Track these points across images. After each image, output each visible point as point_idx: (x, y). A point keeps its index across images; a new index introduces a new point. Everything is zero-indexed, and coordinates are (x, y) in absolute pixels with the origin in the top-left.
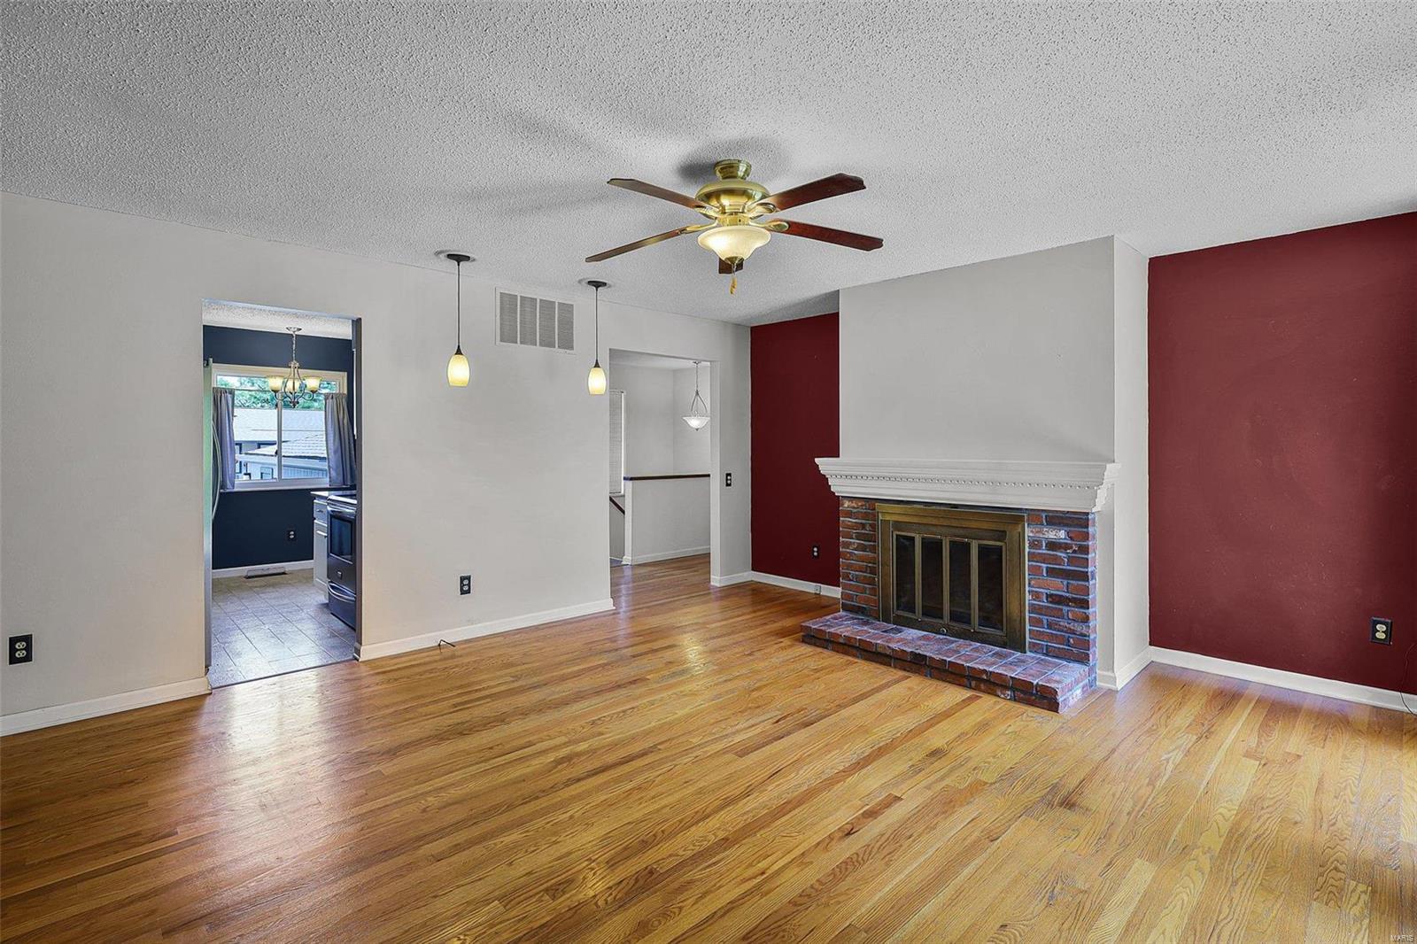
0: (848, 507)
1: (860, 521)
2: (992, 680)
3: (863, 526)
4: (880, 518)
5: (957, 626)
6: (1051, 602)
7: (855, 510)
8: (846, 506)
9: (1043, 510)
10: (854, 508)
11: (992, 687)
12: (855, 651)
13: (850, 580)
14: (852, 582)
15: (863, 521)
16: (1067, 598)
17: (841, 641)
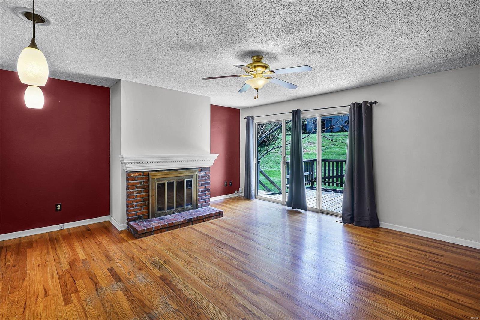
0: (133, 176)
1: (139, 181)
2: (210, 216)
3: (141, 183)
4: (151, 178)
5: (179, 209)
6: (202, 192)
7: (137, 177)
8: (132, 175)
9: (201, 168)
10: (136, 176)
11: (209, 218)
12: (165, 229)
13: (134, 207)
14: (135, 208)
15: (141, 181)
16: (206, 190)
17: (160, 228)
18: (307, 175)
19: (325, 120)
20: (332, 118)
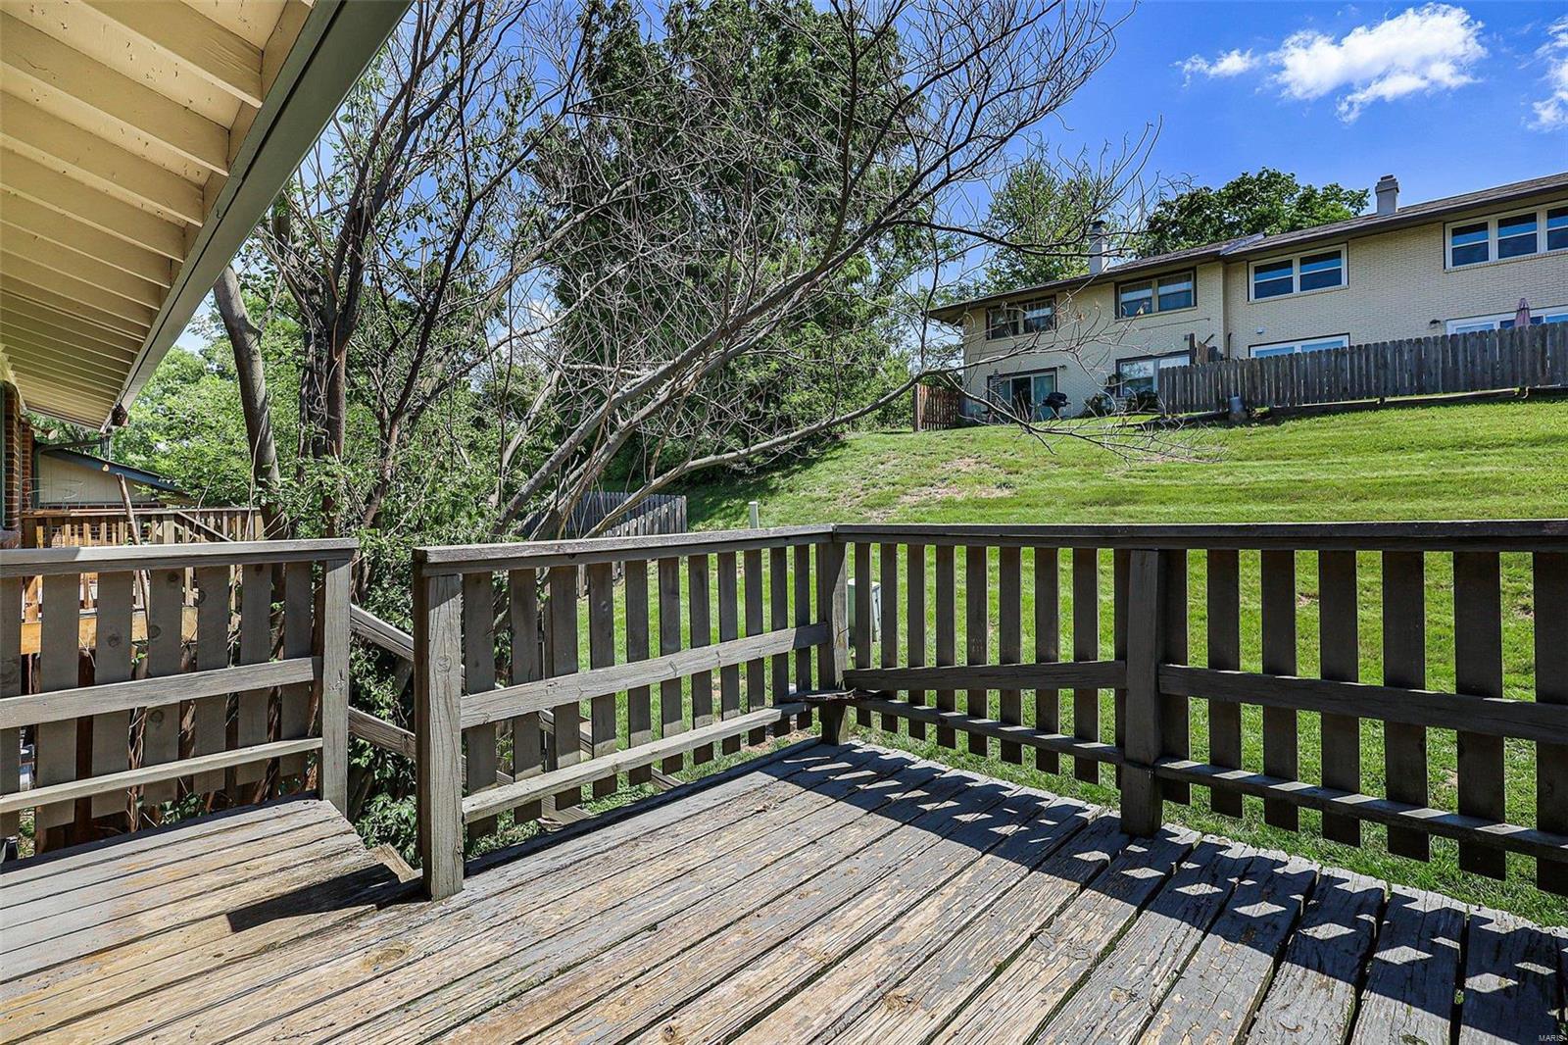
18: (780, 660)
19: (1032, 376)
20: (1055, 369)
